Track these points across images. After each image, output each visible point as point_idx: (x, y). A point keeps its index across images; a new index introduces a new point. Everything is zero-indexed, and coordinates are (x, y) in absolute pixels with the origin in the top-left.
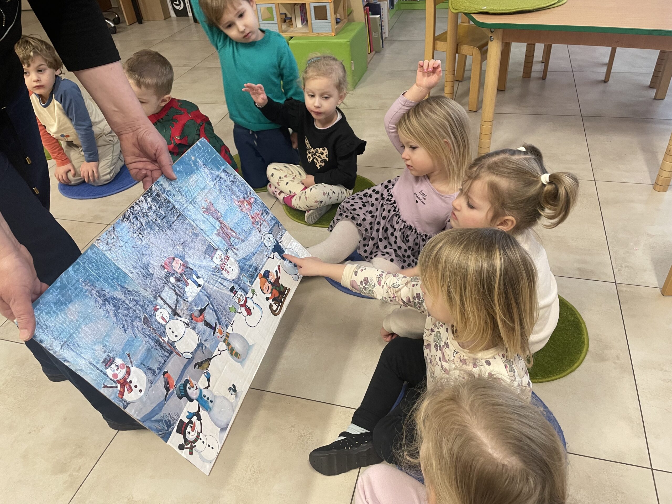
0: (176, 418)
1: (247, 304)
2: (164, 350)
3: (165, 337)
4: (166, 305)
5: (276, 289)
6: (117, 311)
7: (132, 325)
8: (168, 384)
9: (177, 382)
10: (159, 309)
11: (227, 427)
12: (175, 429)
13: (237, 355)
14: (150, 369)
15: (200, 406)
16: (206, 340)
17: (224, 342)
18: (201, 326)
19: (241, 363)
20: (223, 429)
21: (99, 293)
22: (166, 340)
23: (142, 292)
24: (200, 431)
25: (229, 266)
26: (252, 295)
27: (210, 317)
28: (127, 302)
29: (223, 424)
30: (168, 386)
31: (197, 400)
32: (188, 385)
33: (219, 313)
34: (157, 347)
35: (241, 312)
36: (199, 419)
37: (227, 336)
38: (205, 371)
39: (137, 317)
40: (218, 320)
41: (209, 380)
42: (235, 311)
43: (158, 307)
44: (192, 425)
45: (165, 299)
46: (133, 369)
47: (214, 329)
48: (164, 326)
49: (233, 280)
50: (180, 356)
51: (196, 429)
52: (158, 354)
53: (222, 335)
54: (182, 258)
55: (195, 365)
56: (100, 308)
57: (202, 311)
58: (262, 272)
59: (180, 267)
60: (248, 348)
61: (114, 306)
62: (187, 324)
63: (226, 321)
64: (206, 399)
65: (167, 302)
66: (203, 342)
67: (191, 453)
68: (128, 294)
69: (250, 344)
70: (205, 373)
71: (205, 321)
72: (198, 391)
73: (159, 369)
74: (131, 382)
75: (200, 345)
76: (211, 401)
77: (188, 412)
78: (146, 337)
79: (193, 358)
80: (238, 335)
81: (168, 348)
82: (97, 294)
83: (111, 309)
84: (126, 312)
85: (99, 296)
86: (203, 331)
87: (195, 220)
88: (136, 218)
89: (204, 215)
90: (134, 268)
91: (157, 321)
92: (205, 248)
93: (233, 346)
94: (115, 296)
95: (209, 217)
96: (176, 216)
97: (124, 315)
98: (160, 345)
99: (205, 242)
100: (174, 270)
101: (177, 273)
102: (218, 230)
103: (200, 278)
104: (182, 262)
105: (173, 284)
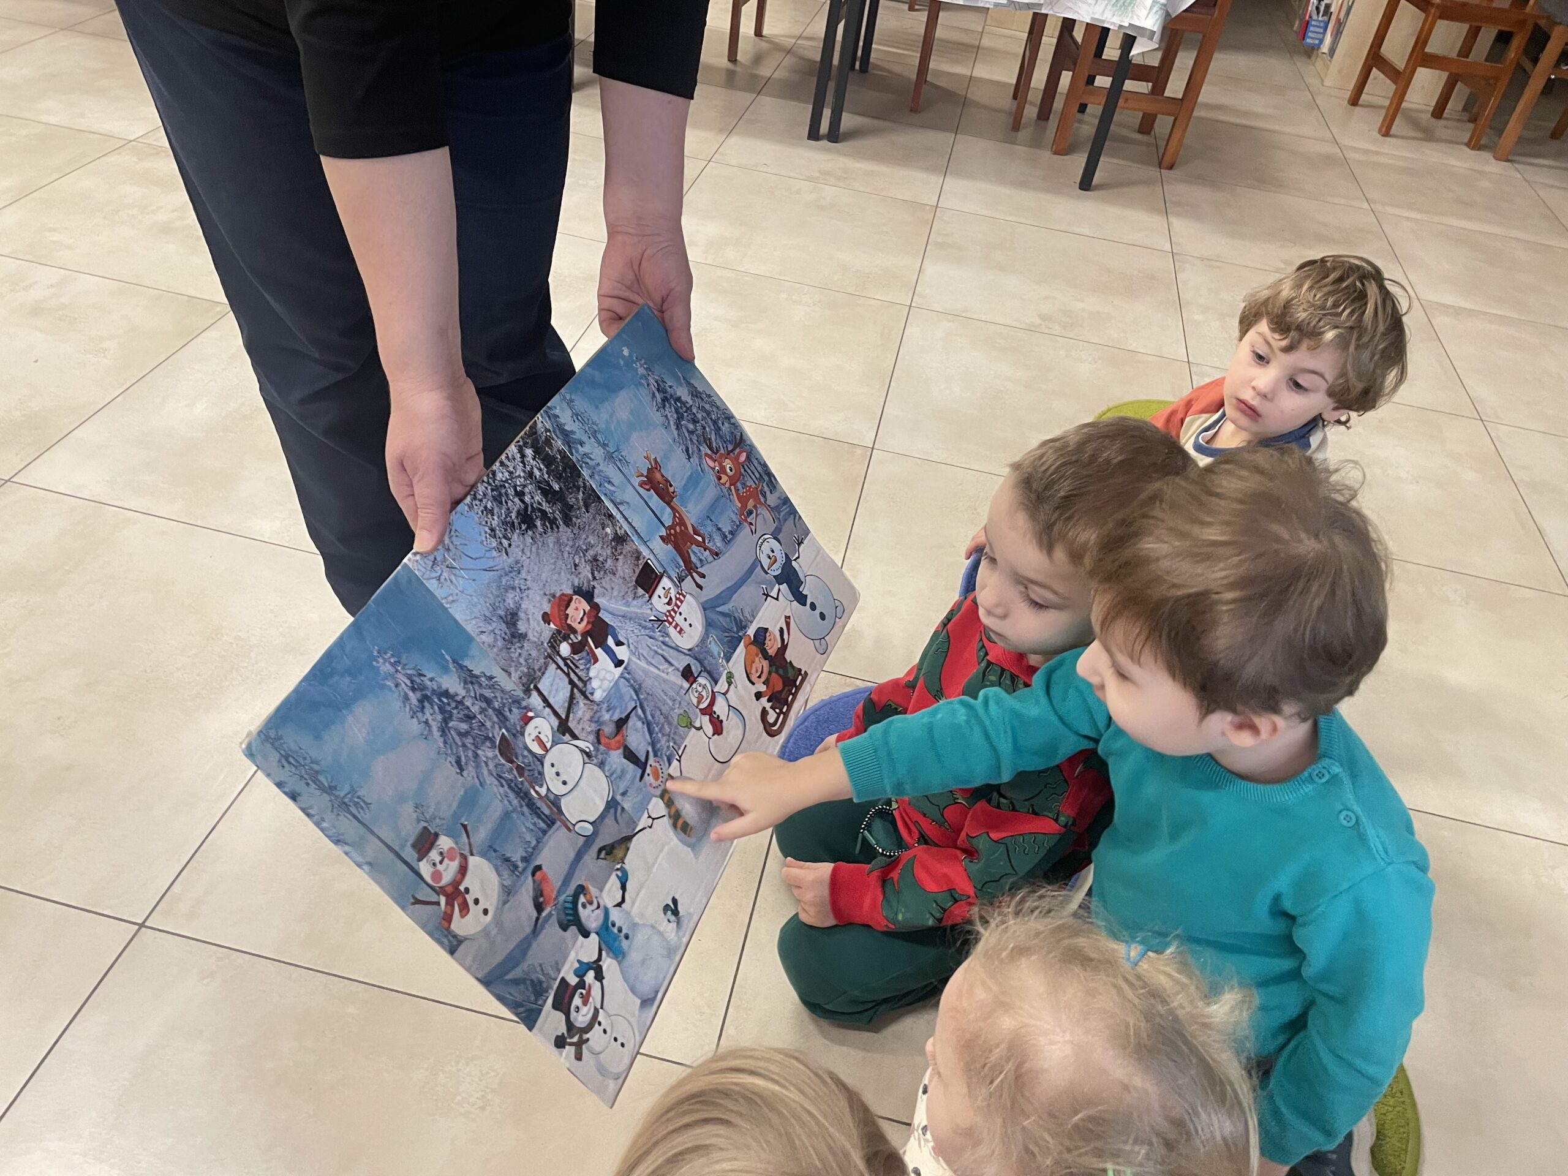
0: (553, 975)
1: (715, 709)
2: (539, 817)
3: (541, 786)
4: (548, 710)
5: (777, 672)
6: (446, 723)
7: (476, 756)
8: (542, 895)
9: (559, 893)
10: (531, 718)
11: (655, 1000)
12: (550, 1001)
13: (685, 828)
14: (507, 860)
15: (603, 946)
16: (623, 794)
17: (662, 797)
18: (616, 758)
19: (692, 846)
20: (647, 1004)
21: (412, 682)
22: (543, 791)
23: (501, 679)
24: (599, 1006)
25: (683, 616)
26: (727, 685)
27: (637, 738)
28: (468, 703)
29: (648, 992)
30: (541, 899)
31: (597, 933)
32: (582, 899)
33: (656, 729)
34: (525, 809)
35: (701, 728)
36: (599, 977)
39: (487, 738)
40: (653, 744)
41: (624, 888)
42: (690, 725)
43: (530, 714)
44: (584, 992)
45: (546, 693)
46: (473, 861)
47: (642, 765)
48: (540, 760)
49: (690, 650)
50: (569, 830)
51: (591, 1000)
52: (525, 824)
53: (659, 782)
54: (588, 595)
55: (600, 851)
56: (412, 717)
57: (621, 723)
58: (751, 632)
59: (582, 619)
61: (441, 710)
62: (588, 755)
63: (668, 747)
64: (615, 930)
65: (551, 701)
66: (619, 798)
67: (579, 1056)
68: (472, 683)
70: (618, 869)
71: (626, 748)
72: (600, 913)
73: (525, 860)
74: (467, 890)
75: (612, 805)
76: (627, 937)
77: (579, 961)
78: (502, 786)
79: (595, 833)
81: (547, 811)
82: (408, 682)
83: (434, 717)
84: (464, 727)
85: (413, 689)
86: (619, 770)
87: (621, 503)
88: (497, 499)
89: (641, 491)
90: (487, 620)
91: (526, 748)
92: (638, 571)
93: (680, 807)
94: (444, 687)
95: (651, 497)
96: (581, 493)
97: (460, 734)
98: (531, 805)
99: (638, 558)
100: (569, 626)
101: (575, 631)
102: (666, 529)
103: (623, 644)
104: (587, 608)
105: (564, 659)
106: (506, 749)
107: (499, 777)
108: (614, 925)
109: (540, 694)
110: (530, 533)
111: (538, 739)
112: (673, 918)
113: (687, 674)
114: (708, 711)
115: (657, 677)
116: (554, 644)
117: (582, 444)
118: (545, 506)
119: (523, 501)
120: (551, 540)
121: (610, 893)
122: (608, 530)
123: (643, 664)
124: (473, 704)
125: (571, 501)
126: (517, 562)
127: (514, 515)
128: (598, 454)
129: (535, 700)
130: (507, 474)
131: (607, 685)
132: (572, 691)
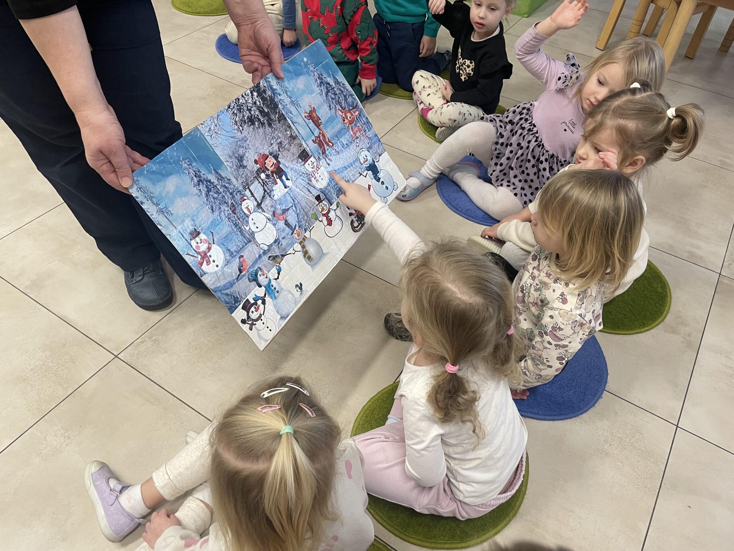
0: (244, 297)
1: (329, 215)
2: (244, 237)
3: (247, 226)
4: (252, 198)
6: (208, 192)
7: (220, 208)
8: (242, 266)
9: (250, 268)
10: (245, 200)
11: (287, 317)
12: (241, 306)
13: (309, 258)
14: (229, 250)
15: (267, 293)
16: (283, 238)
17: (300, 243)
18: (281, 224)
19: (312, 266)
20: (283, 318)
21: (195, 173)
22: (247, 228)
23: (234, 180)
24: (262, 314)
25: (319, 174)
26: (336, 207)
27: (291, 218)
28: (218, 187)
29: (284, 313)
30: (242, 268)
31: (265, 287)
32: (260, 273)
33: (301, 217)
34: (239, 233)
35: (322, 221)
36: (264, 303)
37: (304, 239)
38: (278, 265)
39: (225, 202)
40: (299, 222)
41: (279, 273)
42: (317, 219)
43: (245, 198)
44: (256, 307)
45: (253, 192)
46: (214, 247)
47: (293, 230)
48: (248, 217)
49: (320, 189)
50: (258, 246)
51: (259, 310)
52: (238, 239)
53: (300, 238)
54: (276, 157)
55: (270, 257)
56: (194, 187)
57: (285, 211)
59: (272, 166)
60: (322, 255)
61: (207, 187)
62: (269, 219)
63: (306, 225)
64: (273, 288)
65: (255, 195)
66: (281, 239)
67: (251, 329)
68: (221, 180)
69: (324, 252)
70: (277, 266)
71: (286, 221)
72: (267, 280)
73: (237, 252)
74: (211, 256)
75: (277, 241)
76: (278, 292)
77: (255, 295)
78: (230, 222)
79: (268, 250)
80: (314, 240)
81: (248, 237)
82: (194, 173)
83: (204, 189)
84: (216, 195)
85: (196, 176)
86: (282, 228)
87: (296, 123)
88: (239, 110)
89: (305, 119)
90: (230, 157)
91: (242, 210)
92: (300, 152)
93: (307, 249)
94: (209, 178)
95: (310, 123)
96: (277, 115)
97: (214, 198)
98: (241, 232)
99: (301, 146)
100: (266, 167)
101: (268, 170)
102: (315, 137)
103: (289, 180)
104: (275, 162)
105: (262, 180)
106: (233, 208)
107: (229, 218)
108: (272, 286)
109: (250, 191)
110: (252, 126)
111: (247, 208)
112: (299, 290)
113: (318, 198)
114: (326, 215)
115: (304, 196)
116: (258, 172)
117: (280, 95)
118: (260, 117)
119: (250, 113)
120: (261, 130)
121: (273, 273)
122: (288, 133)
123: (298, 190)
124: (221, 188)
125: (273, 117)
126: (245, 137)
127: (246, 118)
128: (287, 100)
129: (247, 193)
130: (244, 101)
131: (279, 194)
132: (264, 192)
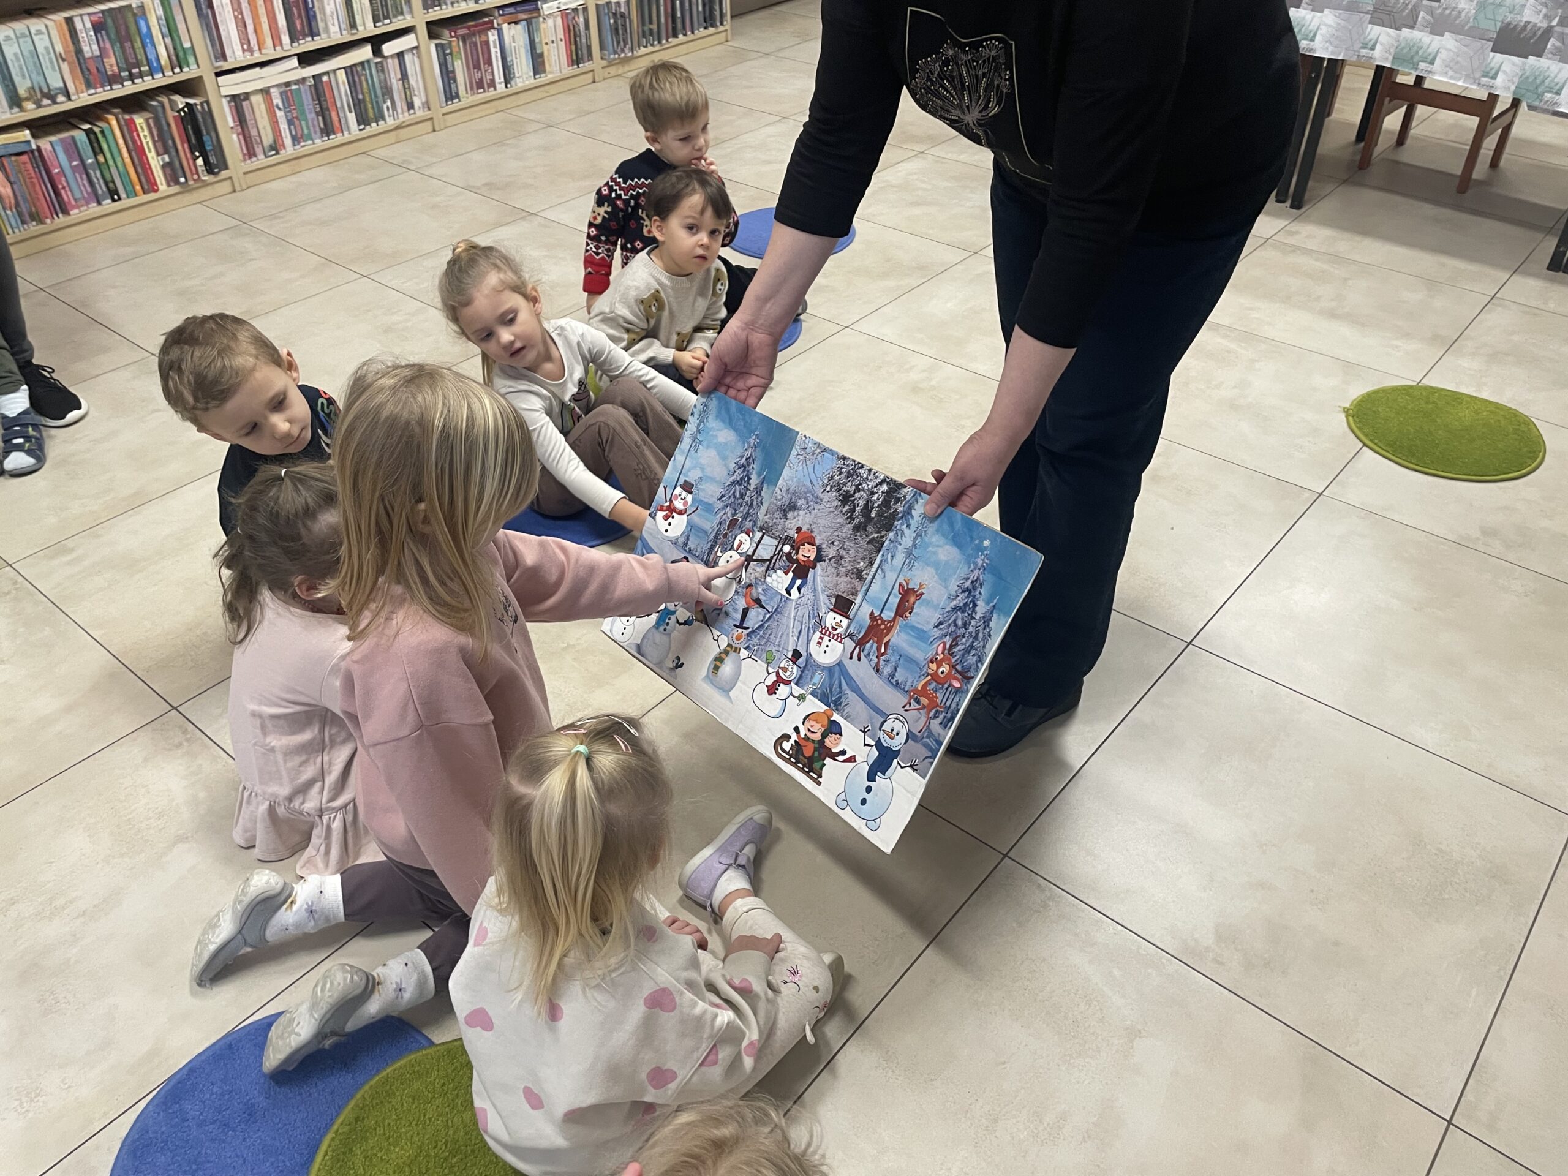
3: (721, 551)
4: (755, 545)
5: (815, 750)
6: (737, 484)
10: (750, 536)
13: (716, 668)
17: (729, 645)
19: (707, 676)
23: (764, 509)
25: (829, 644)
26: (797, 695)
28: (748, 493)
35: (769, 673)
37: (736, 650)
42: (769, 663)
46: (684, 518)
48: (731, 548)
53: (735, 641)
58: (836, 717)
59: (805, 556)
60: (727, 689)
61: (741, 478)
63: (754, 646)
65: (760, 546)
68: (757, 492)
69: (731, 694)
73: (689, 550)
74: (673, 517)
78: (717, 526)
80: (739, 667)
82: (749, 456)
83: (738, 475)
85: (747, 459)
87: (882, 570)
96: (876, 535)
100: (799, 548)
102: (880, 615)
103: (799, 592)
105: (781, 550)
106: (733, 523)
107: (721, 523)
108: (669, 619)
109: (762, 538)
111: (741, 543)
112: (674, 664)
114: (780, 679)
115: (788, 627)
117: (908, 526)
118: (858, 509)
119: (855, 493)
120: (841, 520)
121: (682, 613)
123: (793, 614)
124: (750, 496)
125: (870, 528)
126: (821, 500)
127: (845, 488)
128: (907, 541)
129: (758, 535)
130: (865, 476)
131: (775, 584)
132: (768, 560)
